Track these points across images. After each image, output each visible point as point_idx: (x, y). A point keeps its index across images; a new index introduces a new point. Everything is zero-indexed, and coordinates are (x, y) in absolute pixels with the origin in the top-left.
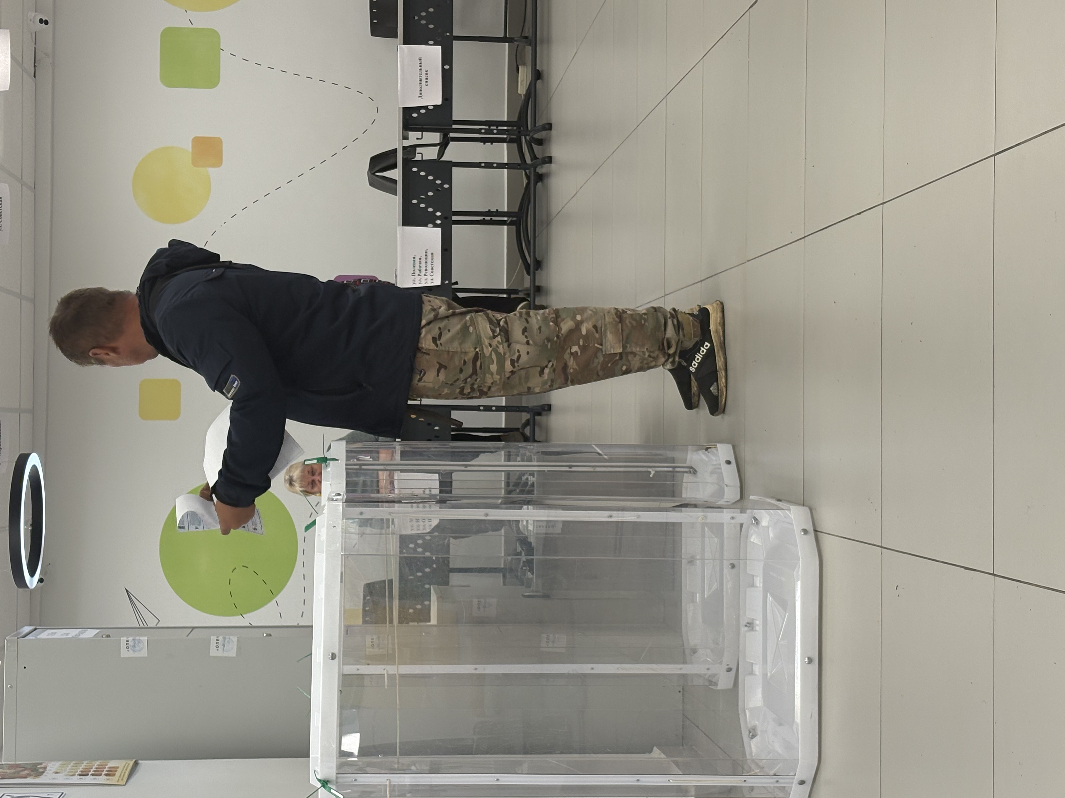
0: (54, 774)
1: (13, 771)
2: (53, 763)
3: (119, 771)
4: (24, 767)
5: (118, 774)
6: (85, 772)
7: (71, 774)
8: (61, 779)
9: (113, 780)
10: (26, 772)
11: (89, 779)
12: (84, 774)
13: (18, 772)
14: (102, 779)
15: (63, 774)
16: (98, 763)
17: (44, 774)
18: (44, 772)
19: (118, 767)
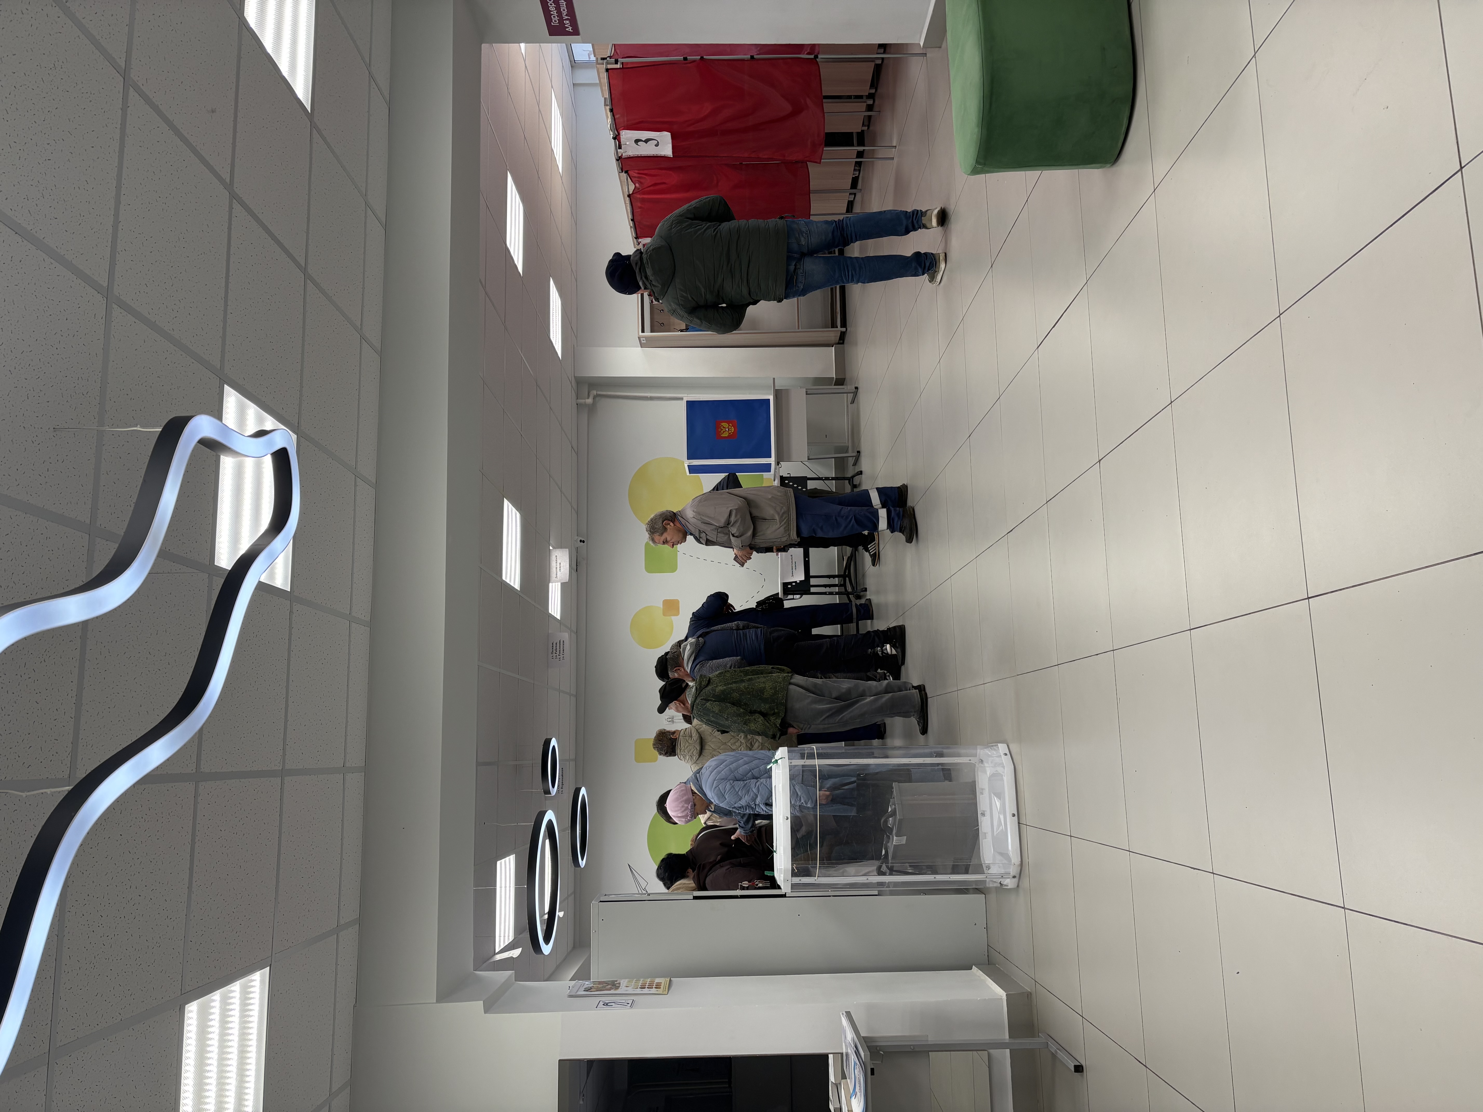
0: (625, 988)
1: (601, 986)
2: (623, 980)
3: (662, 985)
4: (607, 983)
5: (662, 987)
6: (643, 986)
7: (636, 987)
8: (630, 990)
9: (660, 991)
10: (609, 986)
11: (646, 991)
12: (643, 988)
13: (605, 987)
14: (654, 991)
15: (631, 987)
16: (649, 980)
17: (620, 988)
18: (619, 986)
19: (661, 983)
